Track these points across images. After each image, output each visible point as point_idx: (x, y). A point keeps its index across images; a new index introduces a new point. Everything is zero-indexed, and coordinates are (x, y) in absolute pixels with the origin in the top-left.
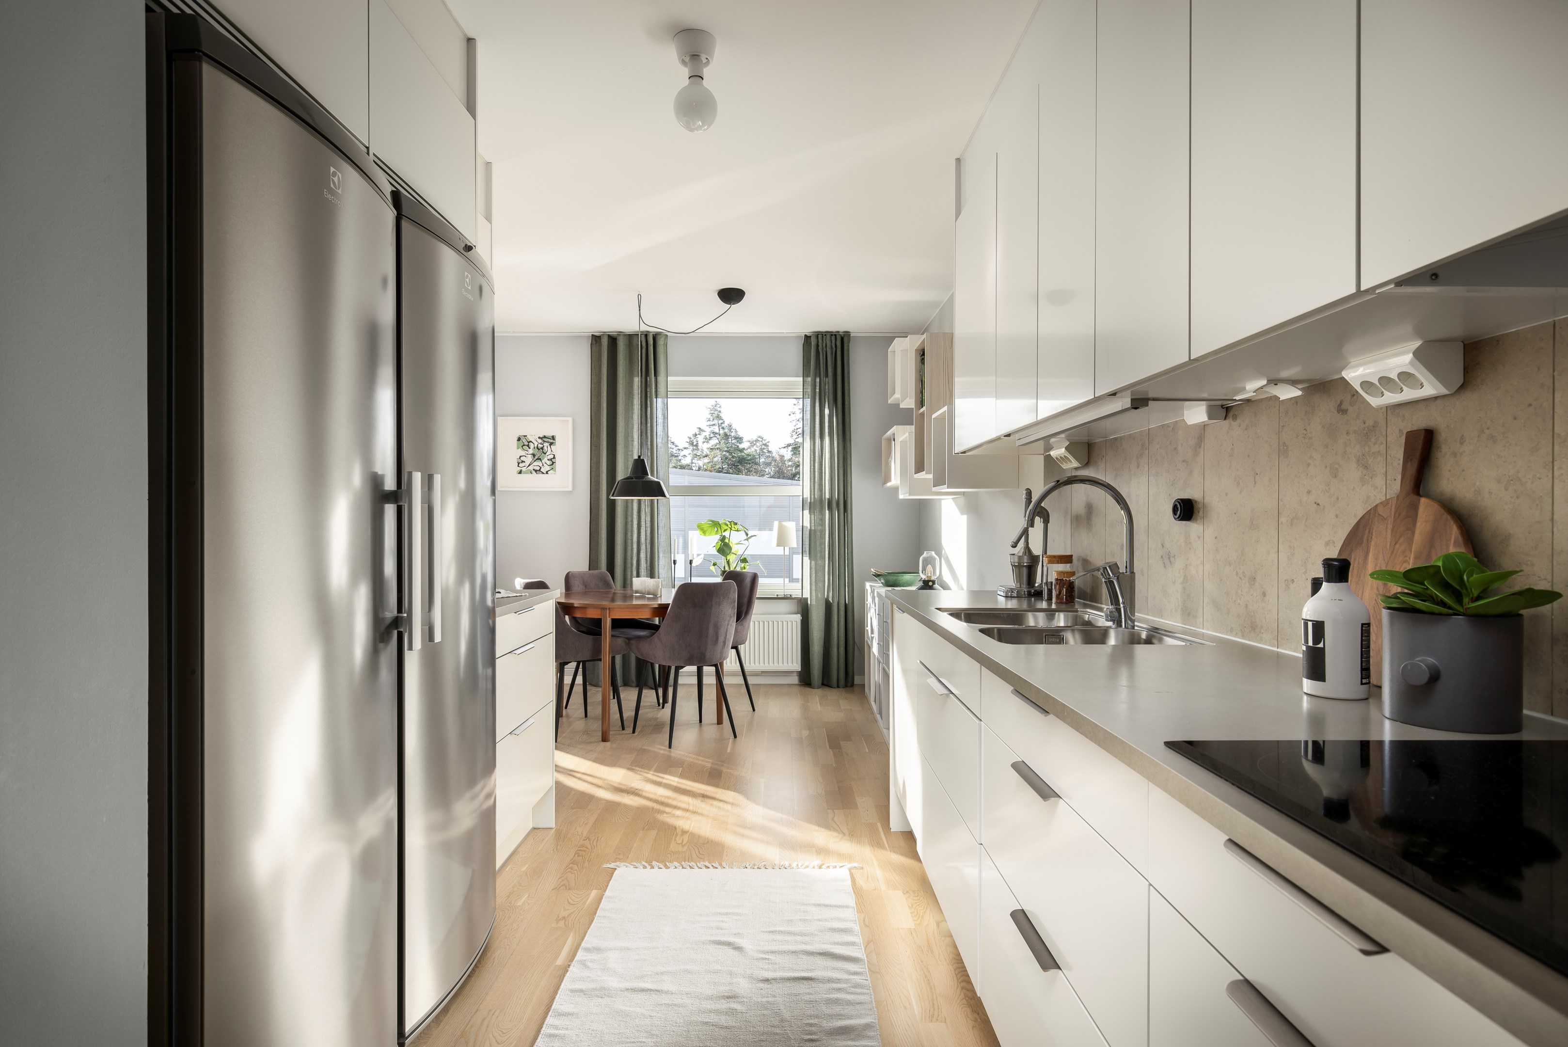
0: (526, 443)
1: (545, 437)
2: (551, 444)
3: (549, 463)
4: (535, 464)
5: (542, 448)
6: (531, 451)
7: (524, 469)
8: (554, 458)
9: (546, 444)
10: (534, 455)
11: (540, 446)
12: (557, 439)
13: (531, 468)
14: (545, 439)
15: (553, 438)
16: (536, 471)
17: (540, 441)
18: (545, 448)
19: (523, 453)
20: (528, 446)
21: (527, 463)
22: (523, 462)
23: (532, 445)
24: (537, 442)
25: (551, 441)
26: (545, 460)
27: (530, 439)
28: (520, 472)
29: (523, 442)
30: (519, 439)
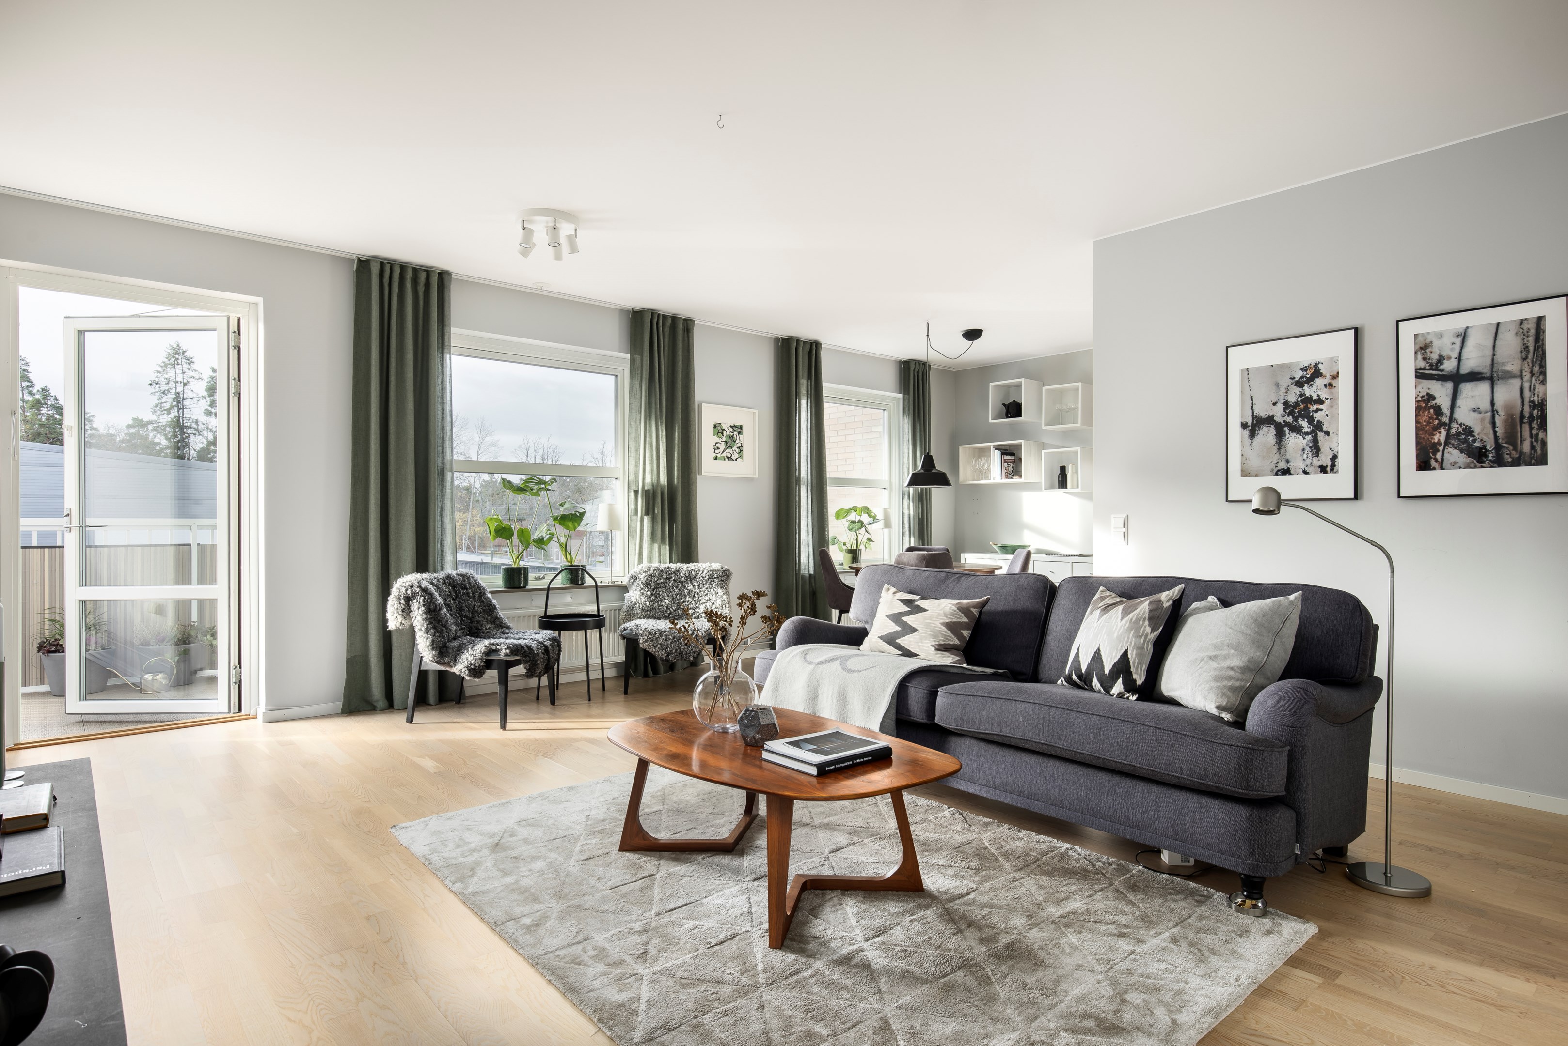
0: (721, 431)
1: (735, 426)
2: (739, 433)
3: (738, 450)
4: (728, 451)
5: (733, 437)
6: (724, 439)
7: (719, 455)
8: (742, 446)
9: (736, 433)
10: (726, 442)
11: (731, 434)
12: (744, 428)
13: (724, 454)
14: (735, 428)
15: (741, 427)
16: (728, 458)
17: (731, 429)
18: (735, 436)
19: (718, 440)
20: (722, 433)
21: (721, 450)
22: (718, 448)
23: (725, 434)
24: (728, 431)
25: (739, 430)
26: (735, 448)
27: (724, 427)
28: (716, 458)
29: (718, 429)
30: (715, 427)
